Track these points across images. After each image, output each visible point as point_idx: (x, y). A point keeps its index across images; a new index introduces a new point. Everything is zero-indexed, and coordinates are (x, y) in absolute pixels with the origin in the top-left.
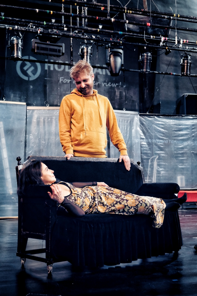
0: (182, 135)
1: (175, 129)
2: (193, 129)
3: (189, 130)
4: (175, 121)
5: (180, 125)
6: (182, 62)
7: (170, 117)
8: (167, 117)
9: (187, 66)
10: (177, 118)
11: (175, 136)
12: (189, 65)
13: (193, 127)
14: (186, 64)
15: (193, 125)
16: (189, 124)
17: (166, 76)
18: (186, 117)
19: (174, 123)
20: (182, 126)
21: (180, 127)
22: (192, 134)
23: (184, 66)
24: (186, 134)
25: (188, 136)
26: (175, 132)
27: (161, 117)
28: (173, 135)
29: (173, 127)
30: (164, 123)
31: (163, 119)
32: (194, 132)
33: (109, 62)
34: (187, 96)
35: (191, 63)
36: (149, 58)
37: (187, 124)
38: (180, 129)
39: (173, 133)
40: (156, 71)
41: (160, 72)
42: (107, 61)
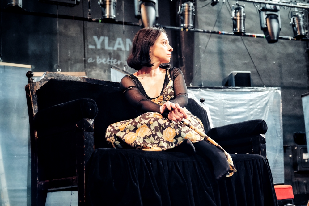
0: (237, 114)
1: (228, 106)
2: (251, 105)
3: (246, 107)
4: (228, 95)
5: (234, 101)
6: (233, 15)
7: (220, 90)
8: (217, 90)
9: (241, 20)
10: (229, 91)
11: (228, 115)
12: (242, 18)
13: (251, 103)
14: (238, 18)
15: (251, 100)
16: (246, 99)
17: (213, 35)
18: (241, 90)
19: (226, 98)
20: (237, 101)
21: (233, 102)
22: (250, 111)
23: (236, 20)
24: (242, 113)
25: (245, 115)
26: (228, 110)
27: (208, 89)
28: (225, 114)
29: (225, 103)
30: (213, 98)
31: (212, 93)
32: (253, 109)
33: (139, 13)
34: (235, 74)
35: (245, 17)
36: (191, 9)
37: (242, 99)
38: (234, 106)
39: (225, 110)
40: (200, 29)
41: (206, 30)
42: (137, 13)
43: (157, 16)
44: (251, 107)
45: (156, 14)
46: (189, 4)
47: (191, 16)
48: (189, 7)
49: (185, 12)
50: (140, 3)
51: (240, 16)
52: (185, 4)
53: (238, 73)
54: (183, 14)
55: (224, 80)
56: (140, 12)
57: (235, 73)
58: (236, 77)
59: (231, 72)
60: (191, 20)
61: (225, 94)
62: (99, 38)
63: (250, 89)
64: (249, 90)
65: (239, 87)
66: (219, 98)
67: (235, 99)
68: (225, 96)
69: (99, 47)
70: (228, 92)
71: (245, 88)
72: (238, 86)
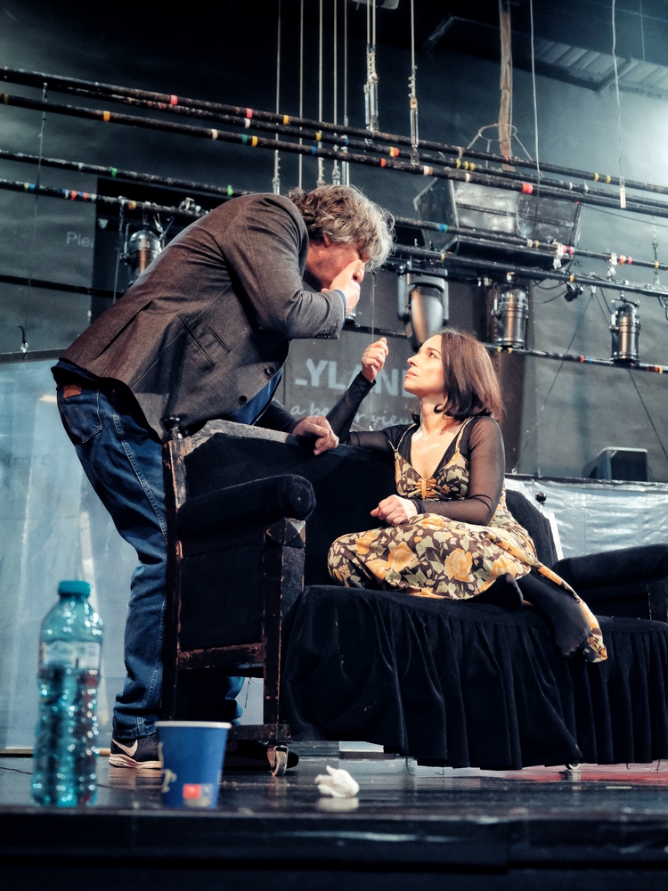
0: (616, 540)
1: (595, 522)
2: (647, 522)
3: (634, 526)
4: (595, 497)
5: (608, 510)
6: (614, 323)
7: (578, 485)
8: (571, 485)
9: (629, 333)
10: (598, 489)
11: (595, 542)
12: (633, 329)
13: (647, 518)
14: (624, 329)
15: (646, 512)
16: (635, 509)
17: (566, 363)
18: (625, 487)
19: (590, 503)
20: (616, 511)
21: (607, 514)
22: (644, 536)
23: (618, 333)
24: (626, 538)
25: (633, 543)
26: (596, 531)
27: (551, 483)
28: (588, 538)
29: (589, 516)
30: (562, 504)
31: (560, 491)
32: (651, 531)
33: (407, 311)
34: (613, 454)
35: (638, 327)
36: (520, 305)
37: (628, 507)
38: (608, 522)
39: (588, 531)
40: (538, 349)
41: (551, 353)
42: (403, 310)
43: (447, 317)
44: (647, 526)
45: (444, 315)
46: (516, 294)
47: (519, 321)
48: (517, 300)
49: (507, 311)
50: (409, 289)
51: (629, 326)
52: (509, 295)
53: (619, 452)
54: (502, 317)
55: (588, 465)
56: (410, 308)
57: (613, 451)
58: (613, 460)
59: (604, 450)
60: (519, 330)
61: (589, 496)
62: (316, 363)
63: (646, 486)
64: (642, 489)
65: (621, 482)
66: (576, 503)
67: (611, 506)
68: (590, 499)
69: (315, 382)
70: (595, 491)
71: (635, 484)
72: (619, 479)
